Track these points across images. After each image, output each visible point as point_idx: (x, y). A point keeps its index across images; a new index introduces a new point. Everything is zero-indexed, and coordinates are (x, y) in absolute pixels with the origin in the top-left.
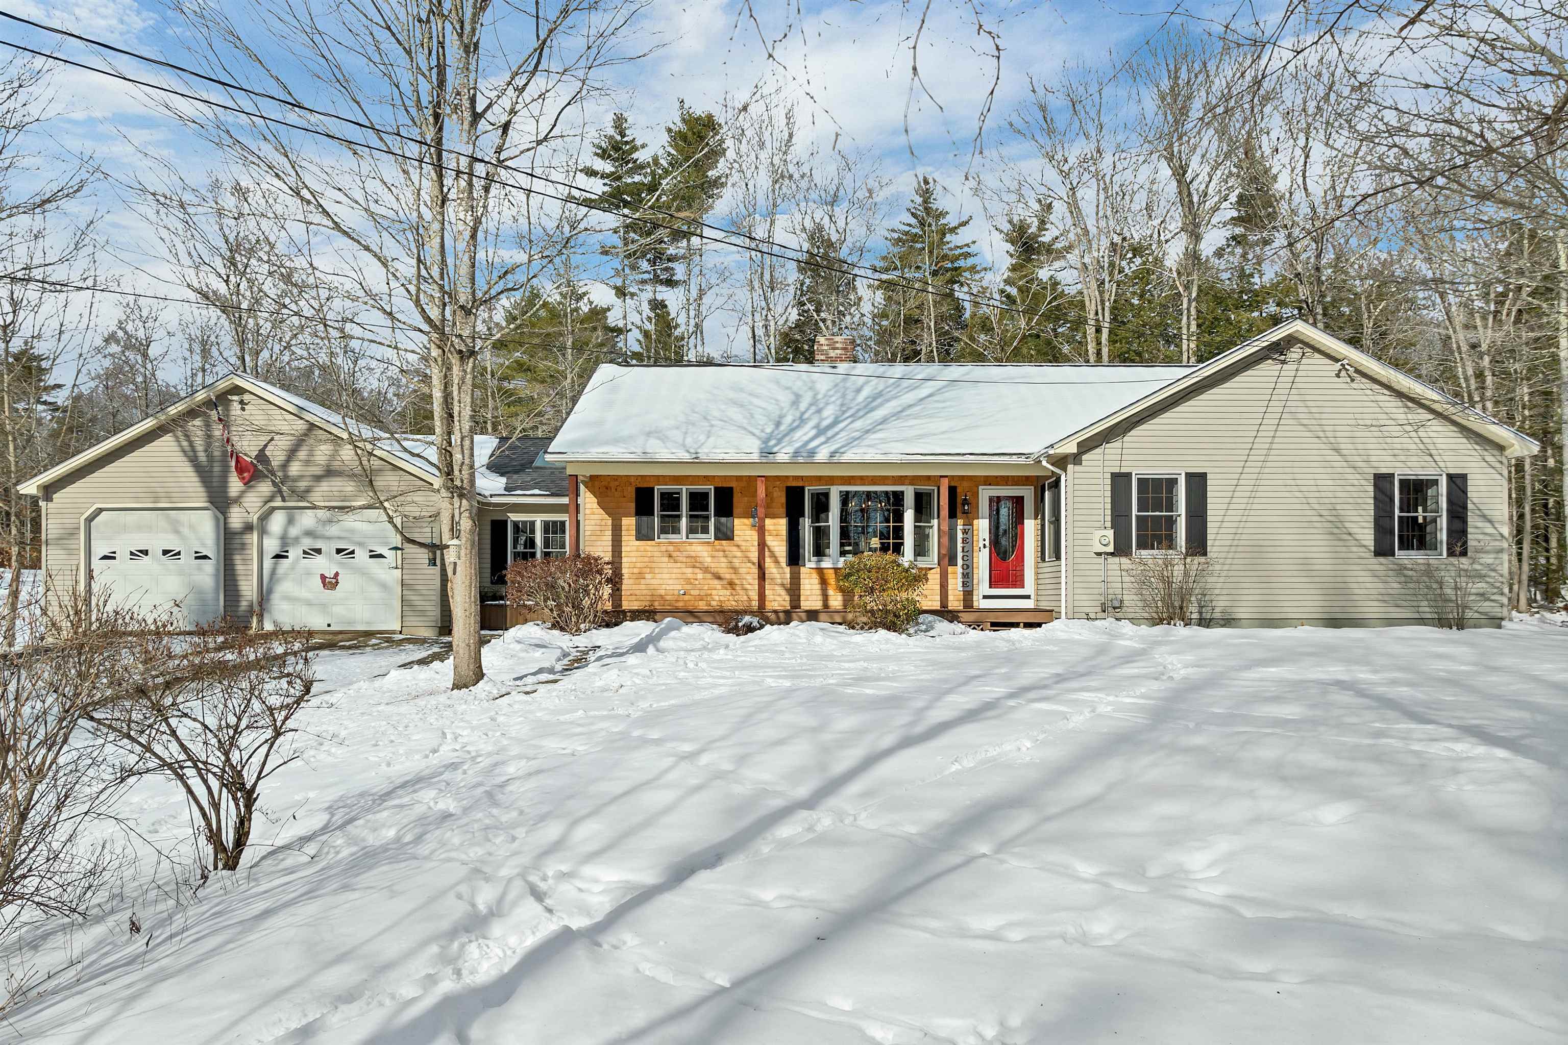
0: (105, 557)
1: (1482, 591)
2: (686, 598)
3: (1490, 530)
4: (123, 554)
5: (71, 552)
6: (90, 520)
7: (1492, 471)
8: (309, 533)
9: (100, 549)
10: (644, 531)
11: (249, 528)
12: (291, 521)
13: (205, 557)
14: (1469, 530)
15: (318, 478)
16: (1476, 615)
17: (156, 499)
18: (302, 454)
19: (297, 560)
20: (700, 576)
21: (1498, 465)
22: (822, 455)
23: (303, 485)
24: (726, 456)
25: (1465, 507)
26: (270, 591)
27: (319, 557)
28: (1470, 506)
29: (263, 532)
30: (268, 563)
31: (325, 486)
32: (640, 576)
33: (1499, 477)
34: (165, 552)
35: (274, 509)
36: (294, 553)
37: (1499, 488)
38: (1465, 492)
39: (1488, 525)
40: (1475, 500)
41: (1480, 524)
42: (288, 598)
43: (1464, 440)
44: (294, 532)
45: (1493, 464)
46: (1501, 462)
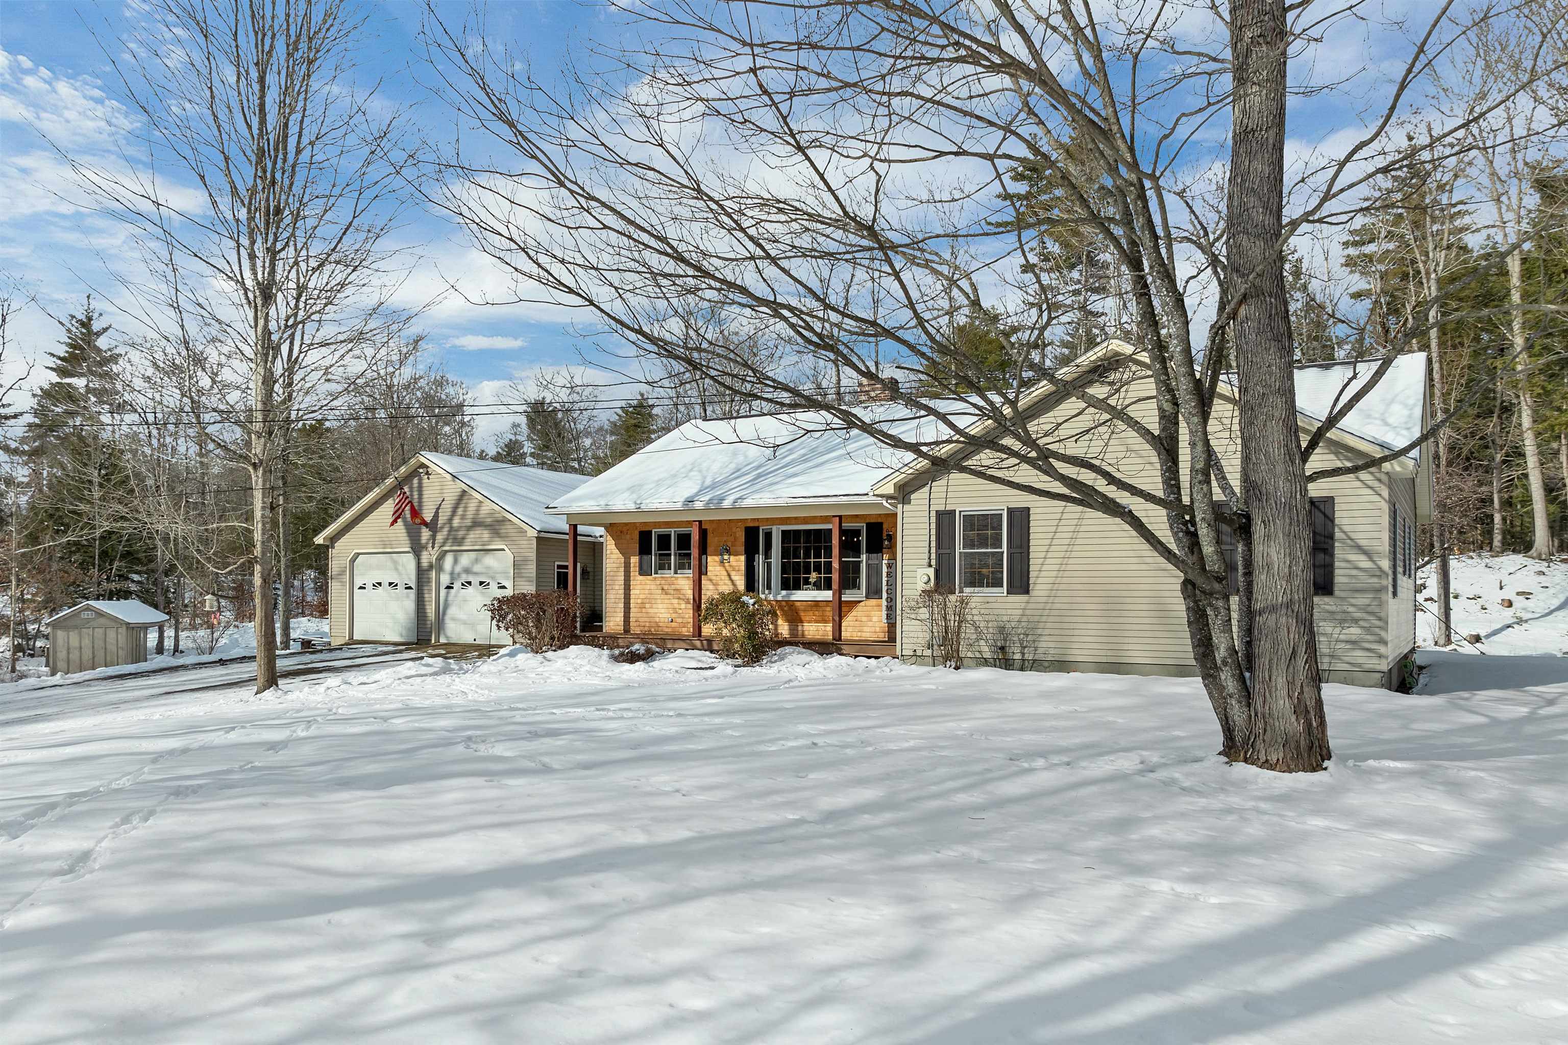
0: (361, 588)
1: (1354, 638)
2: (673, 624)
3: (1367, 564)
4: (369, 586)
5: (343, 584)
6: (353, 561)
7: (1370, 492)
8: (467, 571)
9: (358, 582)
10: (645, 567)
11: (431, 567)
12: (456, 561)
13: (410, 588)
14: (1337, 564)
15: (469, 528)
16: (1348, 667)
17: (385, 546)
18: (460, 511)
19: (458, 592)
20: (683, 606)
21: (1376, 484)
22: (727, 503)
23: (461, 533)
24: (659, 506)
25: (1331, 537)
26: (444, 613)
27: (470, 588)
28: (1338, 535)
29: (440, 569)
30: (443, 592)
31: (472, 535)
32: (642, 606)
33: (1377, 498)
34: (390, 584)
35: (447, 552)
36: (457, 585)
37: (1377, 513)
38: (1332, 521)
39: (1363, 557)
40: (1346, 528)
41: (1352, 557)
42: (453, 619)
43: (1332, 457)
44: (458, 569)
45: (1370, 483)
46: (1380, 480)
